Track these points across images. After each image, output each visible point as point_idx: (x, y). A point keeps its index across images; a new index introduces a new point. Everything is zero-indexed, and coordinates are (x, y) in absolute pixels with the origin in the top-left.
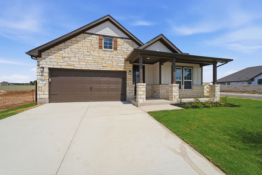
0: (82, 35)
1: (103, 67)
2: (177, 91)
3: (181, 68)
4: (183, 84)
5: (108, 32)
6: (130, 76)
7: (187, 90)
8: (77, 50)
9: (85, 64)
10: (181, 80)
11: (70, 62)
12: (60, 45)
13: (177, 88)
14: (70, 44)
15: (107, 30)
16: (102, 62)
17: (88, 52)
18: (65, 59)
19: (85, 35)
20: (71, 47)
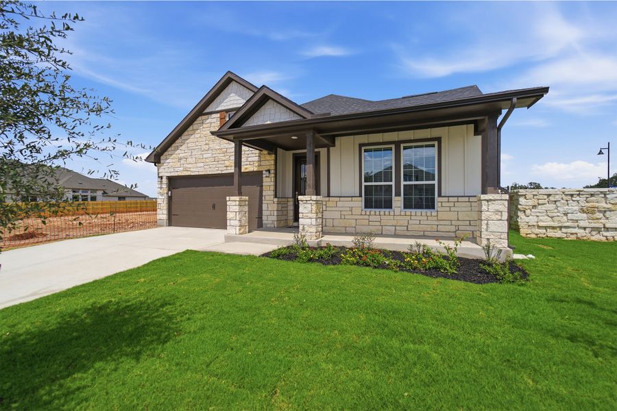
0: (200, 118)
1: (225, 168)
2: (310, 215)
3: (393, 146)
4: (400, 195)
5: (232, 102)
6: (268, 179)
7: (408, 211)
8: (193, 145)
9: (202, 165)
10: (393, 183)
11: (187, 165)
12: (177, 142)
13: (309, 206)
14: (187, 137)
15: (231, 99)
16: (224, 158)
17: (206, 144)
18: (182, 162)
19: (204, 117)
20: (187, 142)
